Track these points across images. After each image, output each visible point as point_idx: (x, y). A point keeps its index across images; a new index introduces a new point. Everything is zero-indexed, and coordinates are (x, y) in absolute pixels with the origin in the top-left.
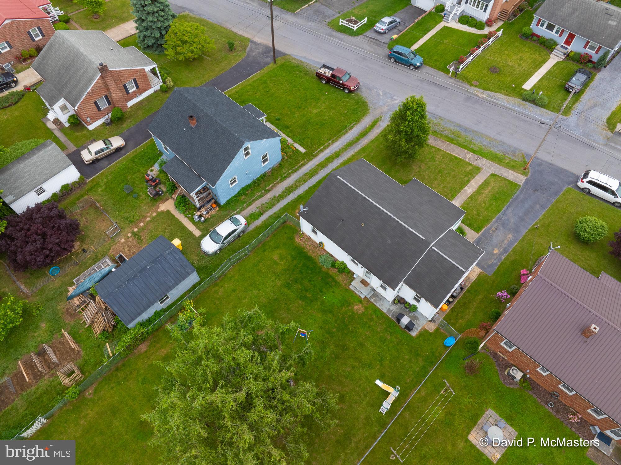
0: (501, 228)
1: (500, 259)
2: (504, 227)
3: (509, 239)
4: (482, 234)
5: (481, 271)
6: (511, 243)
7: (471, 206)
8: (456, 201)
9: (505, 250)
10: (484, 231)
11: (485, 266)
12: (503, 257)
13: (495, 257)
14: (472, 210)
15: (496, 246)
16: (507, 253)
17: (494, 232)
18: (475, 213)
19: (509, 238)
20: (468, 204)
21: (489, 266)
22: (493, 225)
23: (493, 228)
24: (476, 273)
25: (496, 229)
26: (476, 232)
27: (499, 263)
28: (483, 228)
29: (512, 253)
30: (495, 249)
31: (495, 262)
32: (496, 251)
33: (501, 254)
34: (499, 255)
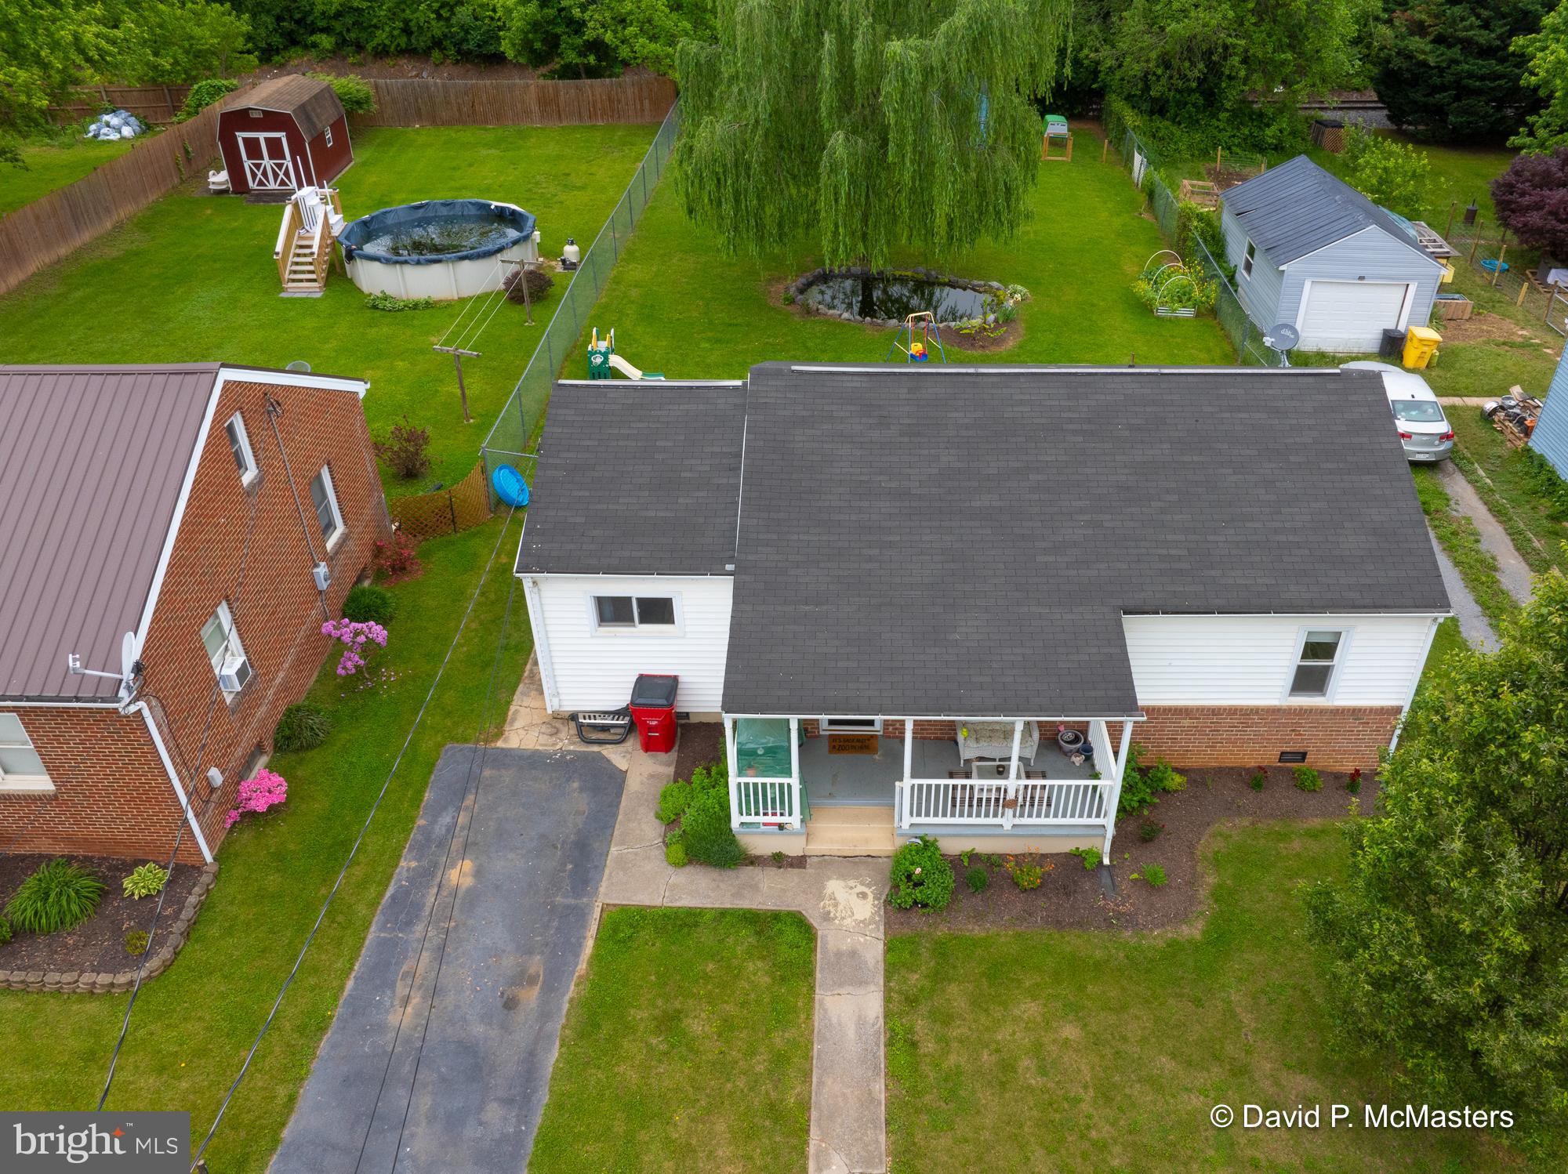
0: (478, 1029)
1: (421, 850)
2: (468, 1049)
3: (401, 990)
4: (580, 915)
5: (500, 744)
6: (382, 974)
7: (752, 1052)
8: (861, 1022)
9: (406, 909)
10: (579, 945)
11: (487, 773)
12: (407, 864)
13: (457, 844)
14: (728, 1025)
15: (472, 898)
16: (393, 898)
17: (522, 978)
18: (697, 1025)
19: (406, 1001)
20: (780, 1060)
21: (469, 783)
22: (545, 1015)
23: (531, 997)
24: (518, 724)
25: (510, 1004)
26: (624, 908)
27: (421, 822)
28: (596, 958)
29: (362, 910)
30: (468, 882)
31: (446, 819)
32: (460, 874)
33: (426, 875)
34: (435, 865)
